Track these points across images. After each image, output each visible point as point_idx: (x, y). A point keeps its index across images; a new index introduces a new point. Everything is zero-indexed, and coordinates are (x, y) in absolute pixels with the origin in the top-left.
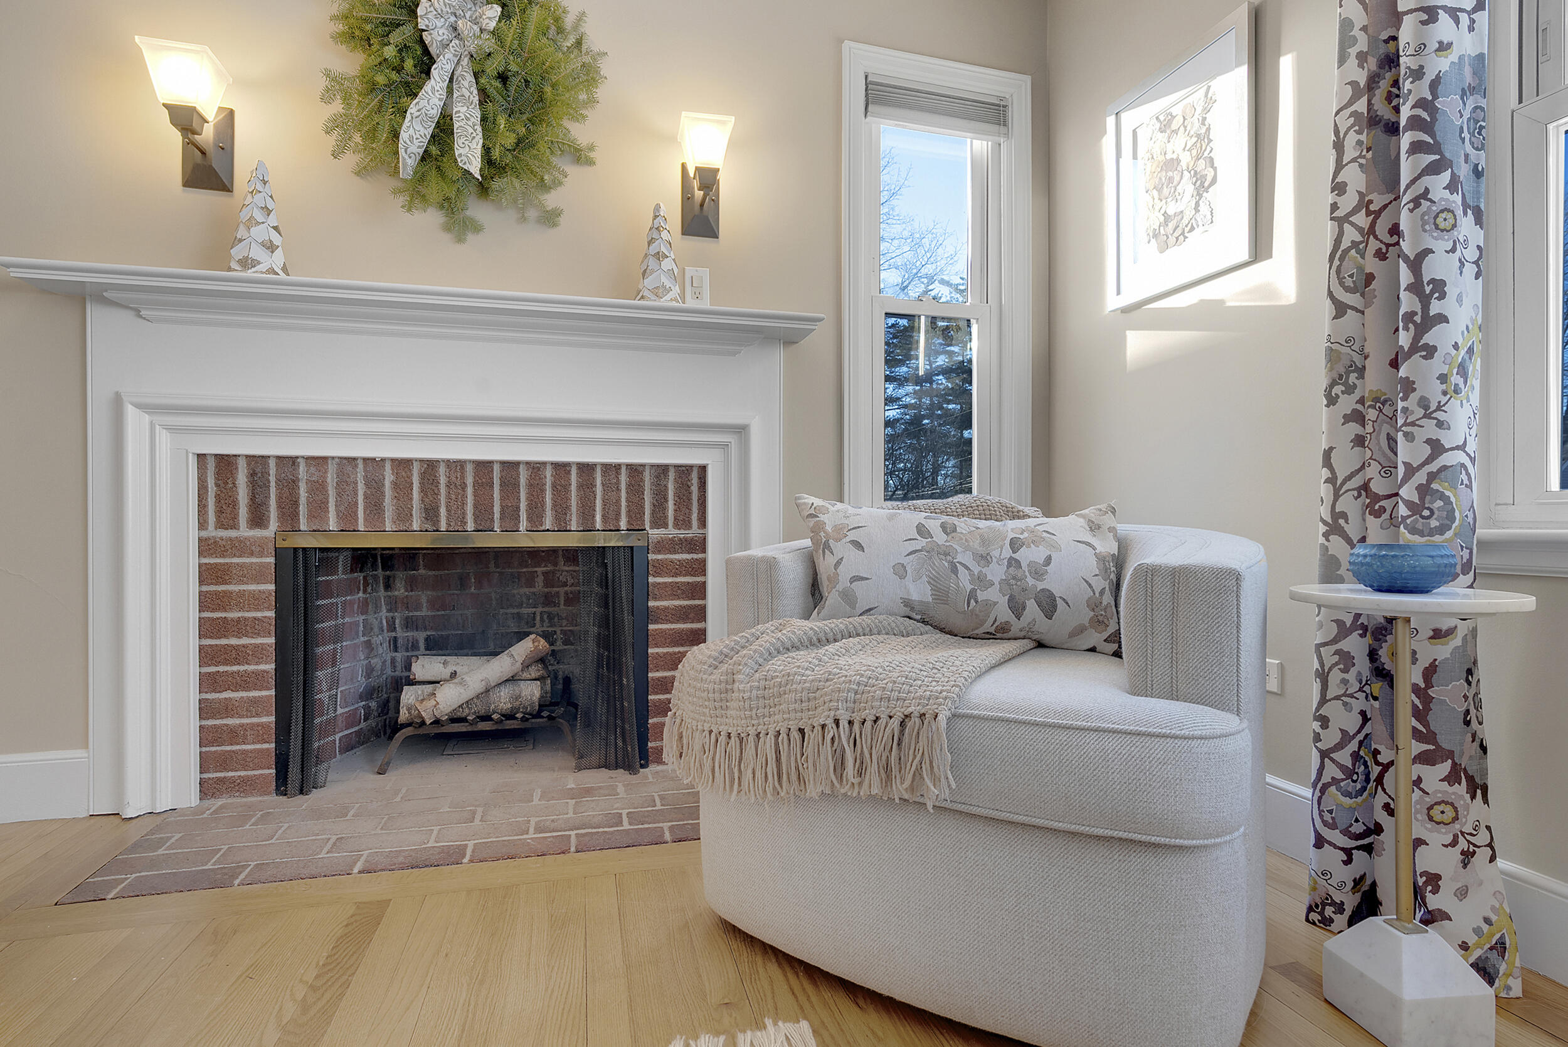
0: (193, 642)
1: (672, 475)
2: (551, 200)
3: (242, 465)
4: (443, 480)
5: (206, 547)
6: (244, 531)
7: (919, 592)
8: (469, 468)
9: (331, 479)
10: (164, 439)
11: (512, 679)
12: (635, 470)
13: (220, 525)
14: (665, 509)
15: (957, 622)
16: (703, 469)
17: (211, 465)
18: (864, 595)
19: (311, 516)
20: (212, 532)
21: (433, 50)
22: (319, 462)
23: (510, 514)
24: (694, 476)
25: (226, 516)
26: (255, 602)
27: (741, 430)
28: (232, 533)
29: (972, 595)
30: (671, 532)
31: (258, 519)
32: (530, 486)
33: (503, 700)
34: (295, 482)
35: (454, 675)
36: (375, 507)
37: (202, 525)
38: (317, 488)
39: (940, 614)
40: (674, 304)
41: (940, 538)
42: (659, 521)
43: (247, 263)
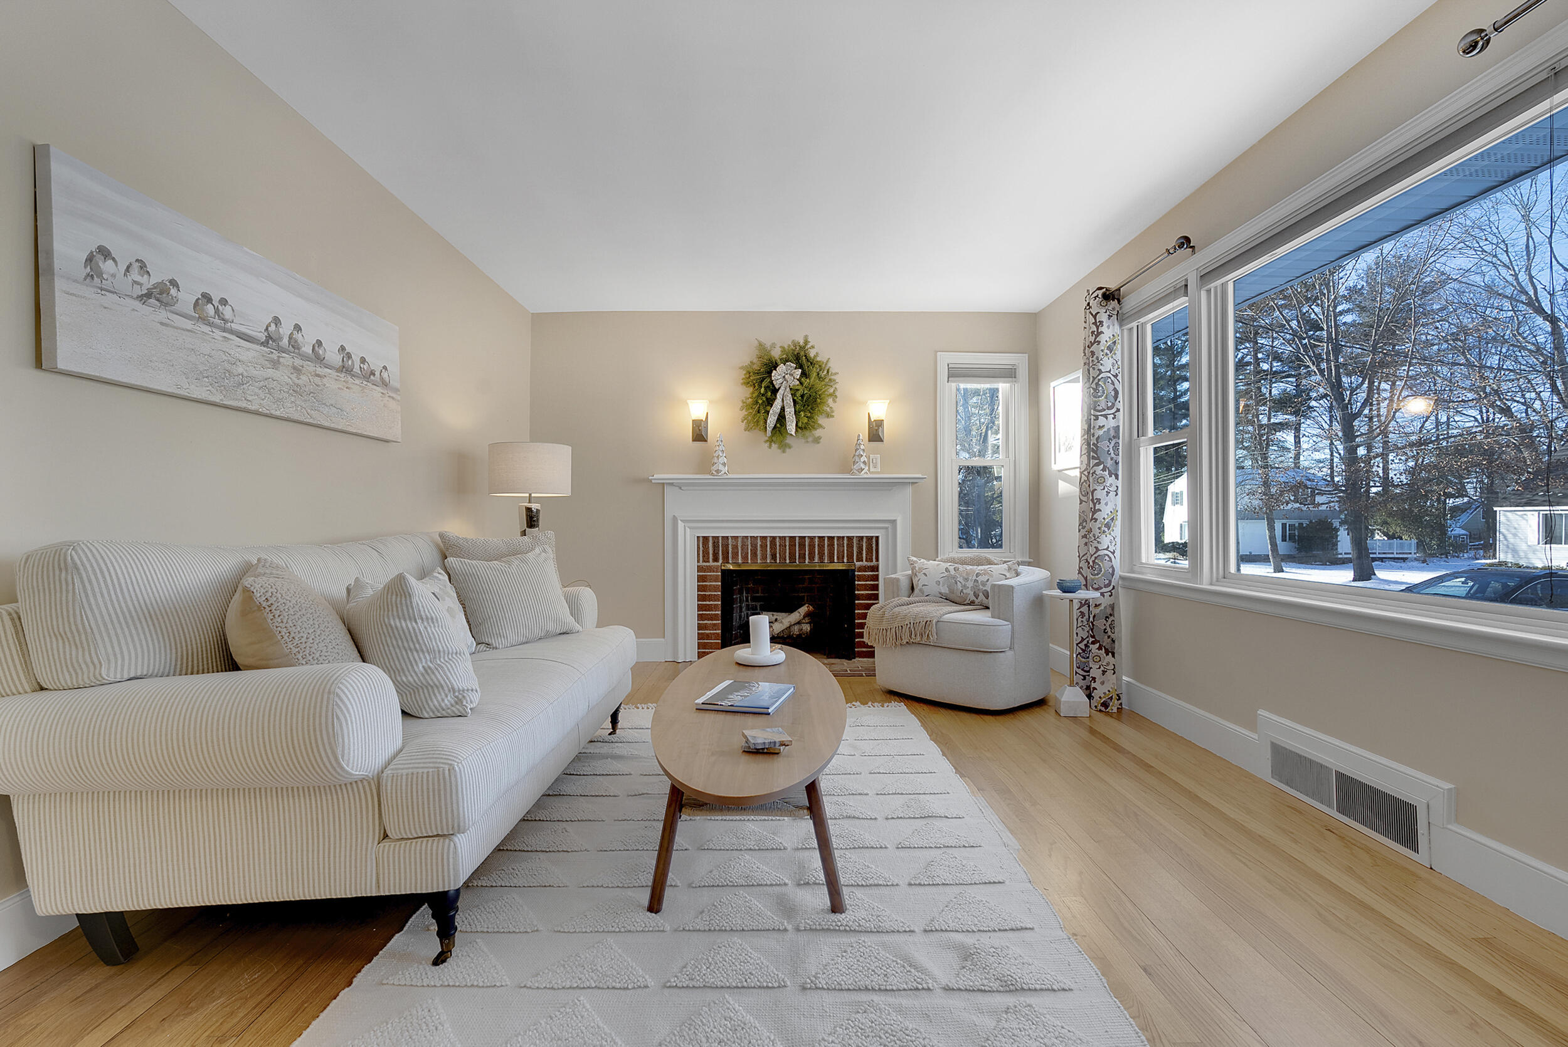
1: (865, 540)
2: (818, 433)
3: (711, 539)
4: (778, 544)
5: (700, 569)
6: (711, 563)
7: (945, 590)
8: (787, 539)
9: (740, 545)
10: (688, 530)
11: (799, 623)
12: (850, 539)
13: (704, 561)
14: (862, 554)
15: (957, 600)
16: (877, 538)
17: (701, 539)
18: (926, 590)
19: (733, 558)
20: (701, 563)
21: (777, 387)
22: (736, 538)
23: (802, 556)
24: (874, 540)
25: (706, 560)
26: (715, 588)
27: (894, 522)
28: (708, 564)
29: (962, 591)
30: (864, 563)
31: (716, 559)
32: (809, 545)
33: (796, 630)
34: (728, 545)
35: (776, 620)
36: (754, 554)
37: (698, 562)
38: (735, 547)
39: (952, 597)
40: (866, 476)
41: (953, 572)
42: (860, 559)
43: (718, 471)
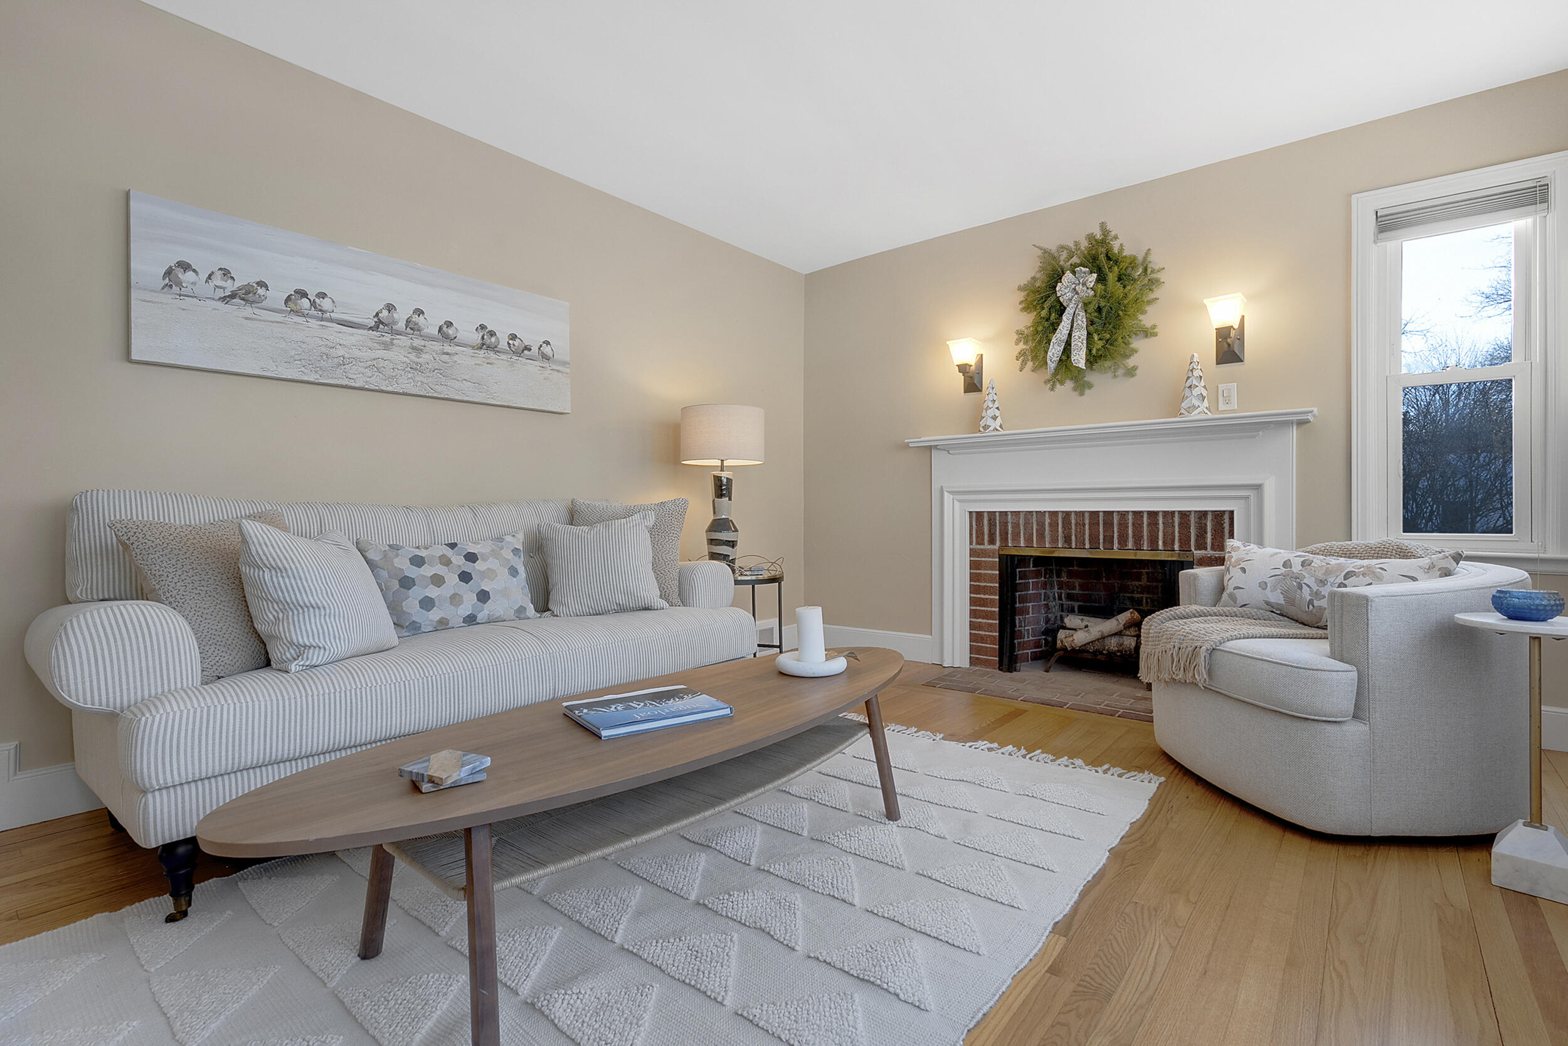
0: (968, 595)
1: (1210, 517)
2: (1131, 362)
3: (986, 515)
4: (1073, 522)
5: (973, 553)
6: (987, 546)
7: (1276, 598)
8: (1087, 515)
9: (1022, 522)
10: (957, 504)
11: (1119, 634)
12: (1184, 515)
13: (978, 543)
14: (1205, 538)
15: (1304, 617)
16: (1232, 512)
17: (974, 515)
18: (1241, 596)
19: (1013, 540)
20: (974, 546)
21: (1065, 304)
22: (1016, 514)
23: (1109, 540)
24: (1226, 517)
25: (980, 541)
26: (990, 578)
27: (1258, 488)
28: (982, 547)
29: (1311, 602)
30: (1209, 552)
31: (992, 541)
32: (1120, 524)
33: (1113, 644)
34: (1006, 523)
35: (1086, 626)
36: (1041, 536)
37: (971, 543)
38: (1016, 526)
39: (1292, 610)
40: (1203, 416)
41: (1297, 568)
42: (1201, 546)
43: (986, 427)
